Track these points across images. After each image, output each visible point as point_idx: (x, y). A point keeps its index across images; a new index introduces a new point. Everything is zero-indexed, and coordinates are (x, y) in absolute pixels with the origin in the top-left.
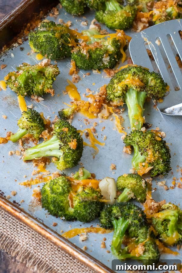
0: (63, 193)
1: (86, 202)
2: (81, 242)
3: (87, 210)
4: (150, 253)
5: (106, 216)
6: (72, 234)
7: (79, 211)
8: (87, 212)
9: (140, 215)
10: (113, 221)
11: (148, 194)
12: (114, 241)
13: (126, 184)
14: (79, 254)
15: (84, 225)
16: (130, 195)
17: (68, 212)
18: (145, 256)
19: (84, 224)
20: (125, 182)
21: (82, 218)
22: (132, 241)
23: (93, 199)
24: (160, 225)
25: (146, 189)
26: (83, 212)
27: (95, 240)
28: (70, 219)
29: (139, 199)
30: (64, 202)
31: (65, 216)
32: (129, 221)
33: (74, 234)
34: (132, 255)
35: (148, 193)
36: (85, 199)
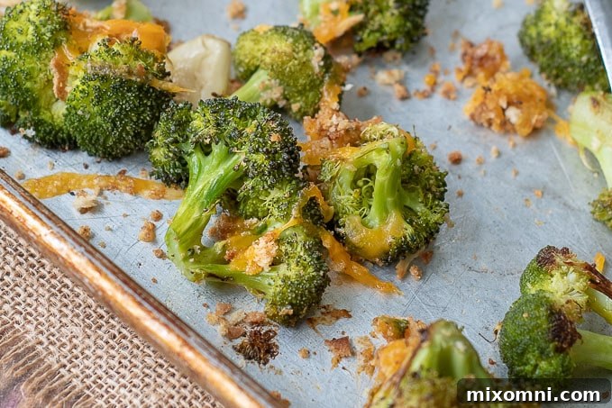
0: (38, 48)
1: (104, 78)
2: (77, 215)
3: (108, 107)
4: (293, 266)
5: (166, 134)
6: (50, 187)
7: (80, 112)
8: (105, 116)
9: (275, 137)
10: (190, 155)
11: (329, 93)
12: (179, 215)
13: (259, 54)
14: (44, 224)
15: (99, 165)
16: (269, 91)
17: (49, 114)
18: (274, 274)
19: (99, 162)
20: (256, 47)
21: (91, 139)
22: (244, 228)
23: (130, 72)
24: (346, 188)
25: (323, 77)
26: (92, 116)
27: (125, 216)
28: (54, 140)
29: (295, 107)
30: (38, 79)
31: (37, 125)
32: (239, 158)
33: (57, 187)
34: (232, 267)
35: (327, 90)
36: (102, 68)
